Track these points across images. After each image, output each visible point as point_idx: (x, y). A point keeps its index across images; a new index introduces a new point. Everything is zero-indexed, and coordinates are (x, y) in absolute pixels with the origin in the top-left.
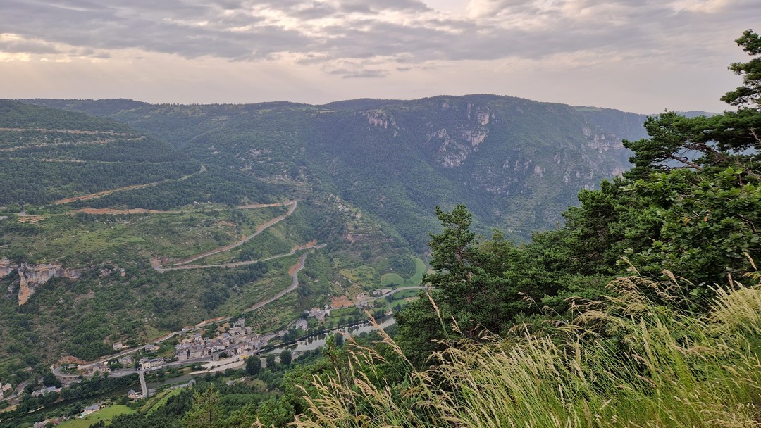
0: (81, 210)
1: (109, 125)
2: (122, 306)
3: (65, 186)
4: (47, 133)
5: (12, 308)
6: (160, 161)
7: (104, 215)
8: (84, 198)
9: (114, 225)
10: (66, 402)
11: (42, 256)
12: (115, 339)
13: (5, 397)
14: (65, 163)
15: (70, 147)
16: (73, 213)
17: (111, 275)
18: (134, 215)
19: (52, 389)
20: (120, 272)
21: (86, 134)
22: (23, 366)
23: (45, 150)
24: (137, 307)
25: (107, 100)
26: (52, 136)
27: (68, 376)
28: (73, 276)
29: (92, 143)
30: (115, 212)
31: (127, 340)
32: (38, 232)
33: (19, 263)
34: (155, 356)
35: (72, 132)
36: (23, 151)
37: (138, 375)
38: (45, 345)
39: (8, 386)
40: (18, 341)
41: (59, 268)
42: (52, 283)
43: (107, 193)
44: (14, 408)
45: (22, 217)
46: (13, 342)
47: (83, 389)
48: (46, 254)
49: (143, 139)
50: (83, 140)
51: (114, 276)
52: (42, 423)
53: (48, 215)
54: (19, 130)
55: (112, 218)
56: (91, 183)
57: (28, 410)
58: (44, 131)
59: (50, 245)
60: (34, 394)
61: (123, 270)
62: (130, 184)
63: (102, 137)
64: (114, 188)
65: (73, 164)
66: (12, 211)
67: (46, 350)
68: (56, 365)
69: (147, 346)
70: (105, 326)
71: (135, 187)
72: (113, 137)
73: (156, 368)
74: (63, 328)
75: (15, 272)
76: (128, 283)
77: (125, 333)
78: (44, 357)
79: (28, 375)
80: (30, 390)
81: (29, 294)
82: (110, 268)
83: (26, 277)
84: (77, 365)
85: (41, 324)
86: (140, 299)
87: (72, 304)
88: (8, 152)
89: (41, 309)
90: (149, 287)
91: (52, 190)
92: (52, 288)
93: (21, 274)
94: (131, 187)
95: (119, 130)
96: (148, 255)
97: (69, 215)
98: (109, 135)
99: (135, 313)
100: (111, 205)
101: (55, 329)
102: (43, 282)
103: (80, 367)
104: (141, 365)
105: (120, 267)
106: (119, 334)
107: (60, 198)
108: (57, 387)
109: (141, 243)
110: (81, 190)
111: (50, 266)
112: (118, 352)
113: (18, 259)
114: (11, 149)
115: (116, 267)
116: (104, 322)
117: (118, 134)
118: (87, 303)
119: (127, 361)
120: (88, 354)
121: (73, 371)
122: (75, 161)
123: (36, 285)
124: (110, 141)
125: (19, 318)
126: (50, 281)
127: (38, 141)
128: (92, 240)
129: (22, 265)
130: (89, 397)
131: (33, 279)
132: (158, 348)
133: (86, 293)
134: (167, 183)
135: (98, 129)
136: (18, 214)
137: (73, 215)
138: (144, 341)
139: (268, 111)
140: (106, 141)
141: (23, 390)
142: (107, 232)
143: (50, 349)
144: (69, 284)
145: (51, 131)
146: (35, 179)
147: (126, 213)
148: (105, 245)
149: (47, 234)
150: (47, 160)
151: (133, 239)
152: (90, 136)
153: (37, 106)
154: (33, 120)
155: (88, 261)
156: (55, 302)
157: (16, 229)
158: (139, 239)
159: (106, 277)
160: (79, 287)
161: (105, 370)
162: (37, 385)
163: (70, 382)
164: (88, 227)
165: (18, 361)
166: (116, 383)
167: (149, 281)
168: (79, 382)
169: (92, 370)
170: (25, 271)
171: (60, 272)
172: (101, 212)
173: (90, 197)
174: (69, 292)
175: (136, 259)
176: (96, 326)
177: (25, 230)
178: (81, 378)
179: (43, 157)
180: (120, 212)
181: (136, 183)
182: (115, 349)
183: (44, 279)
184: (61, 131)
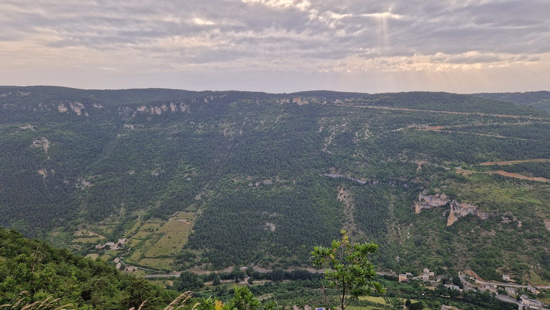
0: (497, 172)
1: (530, 111)
2: (514, 249)
3: (489, 154)
4: (484, 116)
5: (443, 226)
7: (513, 178)
8: (500, 164)
9: (519, 187)
10: (464, 300)
11: (466, 197)
12: (505, 272)
13: (430, 280)
14: (492, 138)
15: (498, 127)
16: (491, 173)
17: (510, 223)
18: (537, 182)
19: (457, 288)
20: (517, 223)
21: (510, 118)
22: (443, 265)
23: (481, 127)
24: (526, 253)
25: (532, 92)
26: (486, 118)
27: (468, 284)
28: (483, 216)
29: (514, 124)
30: (522, 177)
31: (514, 276)
32: (467, 181)
33: (451, 199)
34: (535, 298)
35: (501, 116)
36: (467, 128)
37: (518, 306)
38: (458, 257)
39: (432, 274)
40: (443, 248)
41: (474, 209)
42: (469, 217)
43: (518, 162)
44: (433, 288)
45: (459, 170)
46: (439, 247)
47: (477, 297)
48: (468, 197)
50: (508, 122)
51: (513, 225)
52: (447, 307)
53: (474, 172)
54: (467, 114)
55: (519, 182)
56: (508, 153)
57: (441, 294)
58: (482, 114)
59: (472, 191)
60: (445, 285)
61: (520, 222)
62: (538, 157)
63: (522, 120)
64: (524, 160)
65: (497, 139)
66: (453, 165)
67: (458, 260)
68: (462, 273)
69: (529, 287)
70: (500, 259)
71: (542, 160)
72: (531, 120)
73: (533, 307)
74: (470, 250)
75: (448, 204)
76: (522, 233)
77: (514, 270)
78: (456, 264)
79: (444, 272)
80: (444, 281)
81: (454, 221)
82: (510, 218)
83: (454, 209)
84: (475, 278)
85: (458, 242)
86: (530, 249)
87: (479, 236)
88: (458, 128)
89: (459, 233)
90: (539, 241)
91: (480, 155)
92: (469, 221)
93: (451, 206)
94: (539, 160)
95: (537, 115)
96: (543, 216)
97: (488, 174)
98: (528, 119)
99: (524, 258)
100: (519, 171)
101: (466, 248)
102: (463, 215)
103: (477, 281)
104: (521, 300)
105: (518, 219)
106: (509, 269)
107: (484, 161)
108: (461, 288)
109: (539, 205)
110: (499, 158)
111: (469, 206)
112: (506, 282)
113: (452, 196)
114: (460, 126)
115: (515, 219)
116: (499, 256)
117: (535, 118)
118: (490, 238)
119: (512, 292)
120: (484, 275)
121: (472, 282)
122: (499, 136)
123: (459, 216)
124: (528, 123)
125: (445, 234)
126: (468, 215)
127: (477, 121)
128: (501, 195)
129: (453, 200)
130: (479, 304)
131: (458, 211)
132: (538, 292)
133: (490, 231)
135: (521, 114)
136: (457, 168)
137: (490, 174)
138: (527, 282)
140: (525, 123)
141: (440, 280)
142: (513, 191)
143: (460, 260)
144: (479, 221)
145: (486, 115)
146: (471, 146)
147: (530, 179)
148: (509, 200)
149: (471, 184)
150: (481, 135)
151: (532, 200)
152: (513, 119)
153: (481, 98)
154: (476, 108)
155: (495, 209)
156: (468, 230)
157: (453, 177)
158: (538, 201)
159: (506, 224)
160: (486, 225)
161: (495, 291)
162: (448, 281)
163: (469, 289)
164: (499, 185)
165: (440, 261)
166: (500, 304)
167: (540, 237)
168: (475, 291)
169: (485, 287)
170: (454, 205)
171: (475, 211)
172: (511, 175)
173: (505, 163)
174: (478, 227)
175: (532, 217)
176: (492, 257)
177: (459, 178)
178: (476, 288)
179: (478, 132)
180: (526, 178)
181: (543, 157)
182: (504, 279)
183: (464, 214)
184: (494, 115)
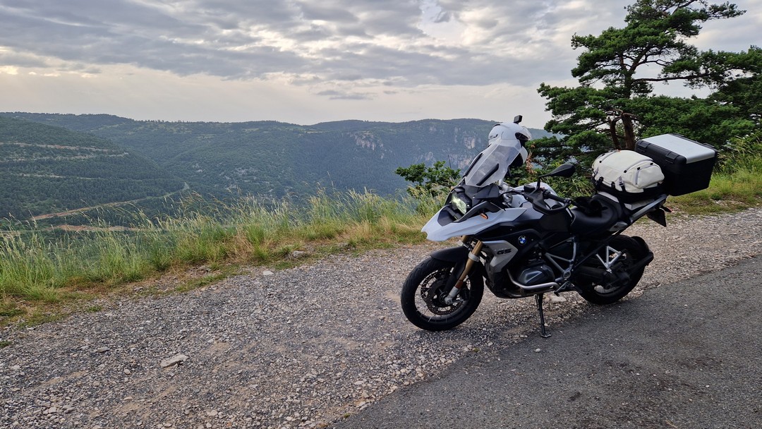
0: (58, 227)
1: (91, 140)
3: (42, 202)
4: (25, 148)
6: (142, 178)
7: (82, 232)
8: (62, 215)
14: (43, 178)
15: (50, 162)
16: (49, 230)
21: (66, 149)
23: (24, 164)
25: (90, 115)
26: (31, 151)
29: (72, 158)
30: (94, 229)
35: (52, 147)
43: (86, 209)
49: (126, 156)
50: (63, 155)
53: (23, 231)
56: (70, 200)
58: (22, 145)
62: (110, 201)
63: (83, 152)
64: (93, 205)
65: (52, 180)
71: (116, 204)
72: (94, 152)
91: (29, 206)
94: (112, 204)
95: (101, 145)
97: (46, 232)
98: (91, 151)
100: (89, 222)
107: (37, 214)
110: (58, 206)
117: (99, 150)
122: (53, 176)
124: (91, 157)
127: (16, 155)
134: (148, 201)
135: (79, 145)
139: (255, 130)
140: (87, 157)
145: (30, 145)
150: (25, 175)
152: (70, 151)
153: (16, 120)
154: (12, 134)
172: (78, 229)
173: (68, 213)
179: (21, 172)
180: (99, 230)
181: (116, 200)
184: (41, 146)
